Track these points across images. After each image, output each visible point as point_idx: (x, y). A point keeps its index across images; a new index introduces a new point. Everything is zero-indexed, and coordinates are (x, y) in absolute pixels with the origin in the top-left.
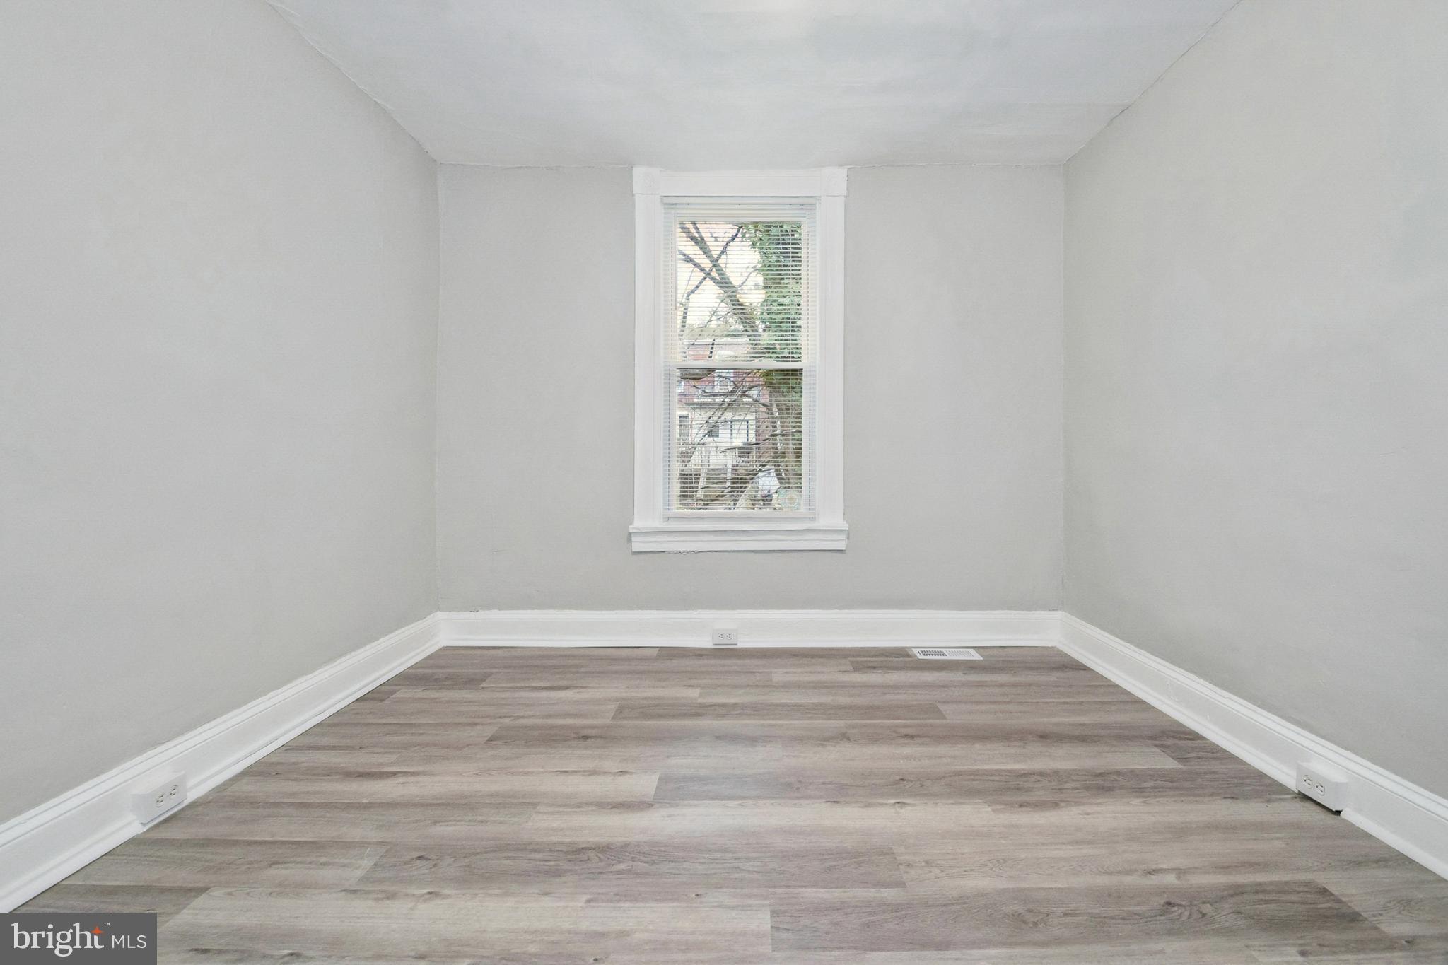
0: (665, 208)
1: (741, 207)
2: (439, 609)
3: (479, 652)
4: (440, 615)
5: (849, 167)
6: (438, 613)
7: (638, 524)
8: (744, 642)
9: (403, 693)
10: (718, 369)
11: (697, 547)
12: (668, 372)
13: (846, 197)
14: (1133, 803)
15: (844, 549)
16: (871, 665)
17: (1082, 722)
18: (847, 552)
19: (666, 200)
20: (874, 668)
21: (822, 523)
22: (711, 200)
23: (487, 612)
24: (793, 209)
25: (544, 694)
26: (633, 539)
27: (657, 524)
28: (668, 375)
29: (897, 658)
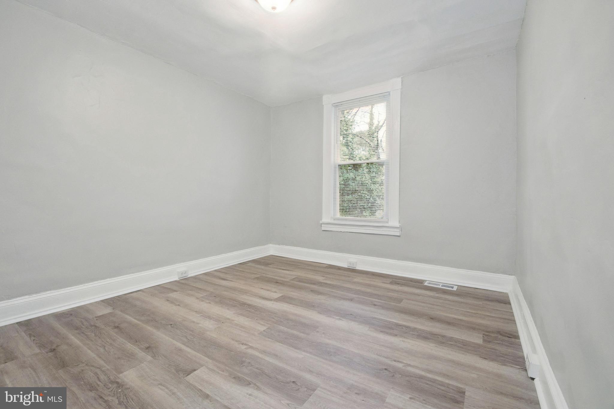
0: (335, 108)
1: (361, 102)
2: (271, 243)
3: (279, 258)
4: (271, 245)
5: (402, 76)
6: (270, 244)
7: (325, 220)
8: (359, 267)
9: (250, 264)
10: (363, 163)
11: (343, 230)
12: (335, 166)
13: (402, 89)
14: (430, 345)
15: (399, 235)
16: (398, 283)
17: (460, 319)
18: (401, 236)
19: (334, 105)
20: (398, 284)
21: (390, 224)
22: (351, 101)
23: (282, 246)
24: (380, 98)
25: (283, 271)
26: (322, 226)
27: (329, 221)
28: (335, 167)
29: (418, 284)
